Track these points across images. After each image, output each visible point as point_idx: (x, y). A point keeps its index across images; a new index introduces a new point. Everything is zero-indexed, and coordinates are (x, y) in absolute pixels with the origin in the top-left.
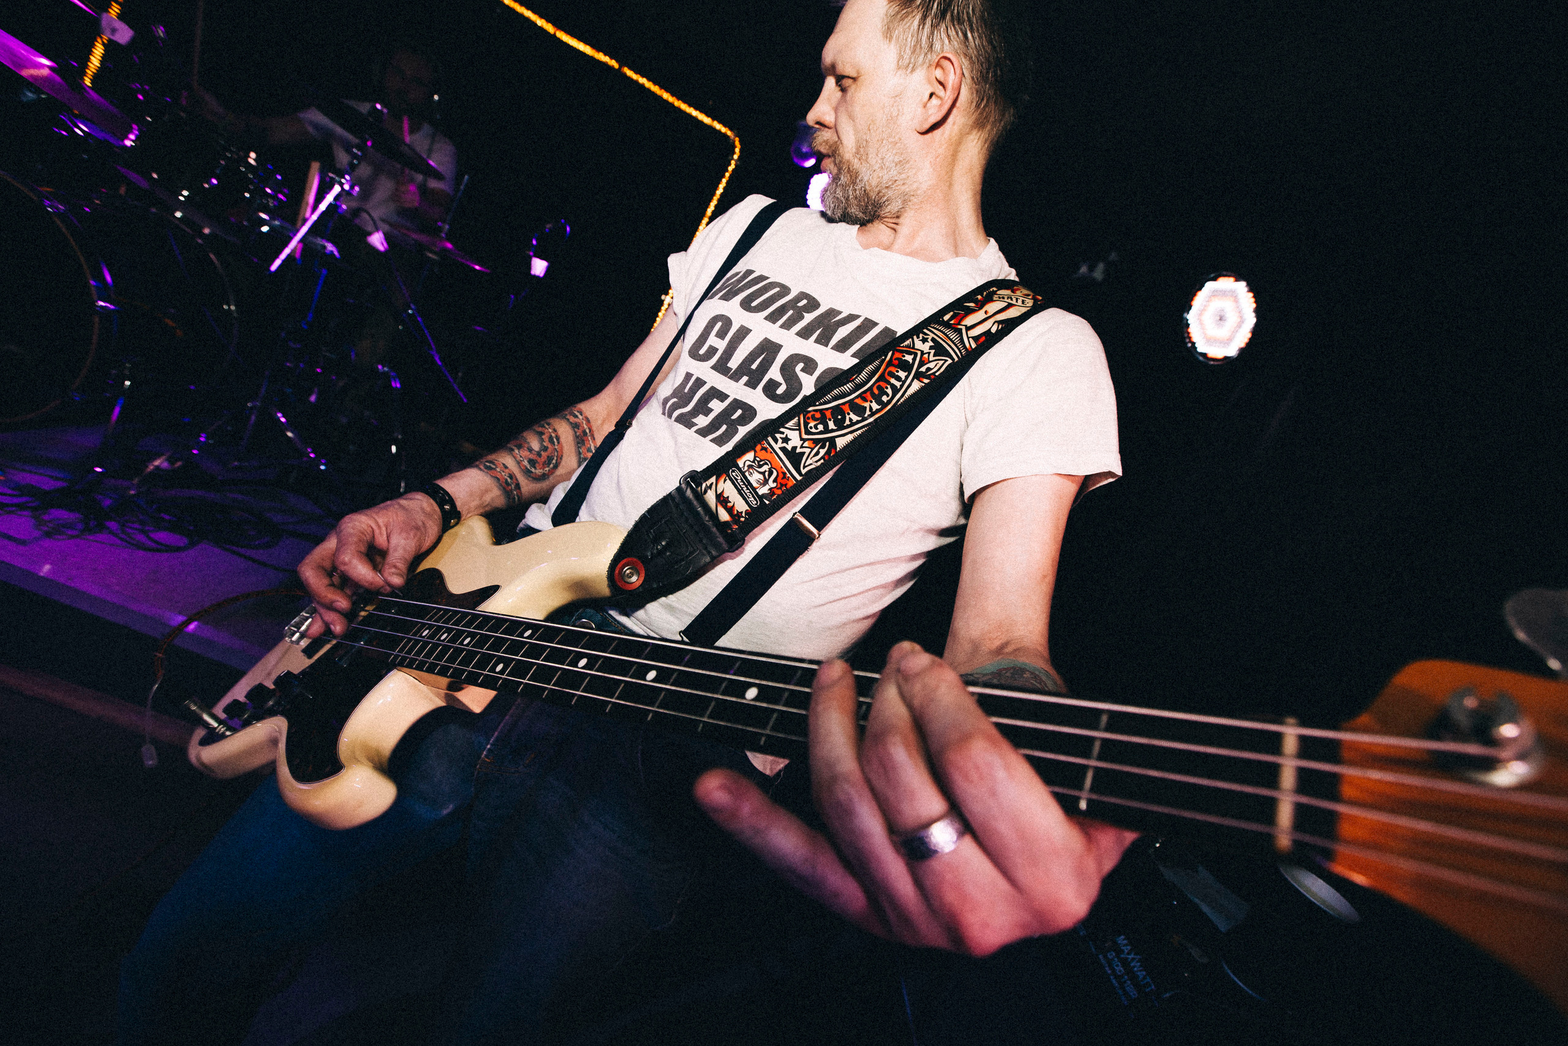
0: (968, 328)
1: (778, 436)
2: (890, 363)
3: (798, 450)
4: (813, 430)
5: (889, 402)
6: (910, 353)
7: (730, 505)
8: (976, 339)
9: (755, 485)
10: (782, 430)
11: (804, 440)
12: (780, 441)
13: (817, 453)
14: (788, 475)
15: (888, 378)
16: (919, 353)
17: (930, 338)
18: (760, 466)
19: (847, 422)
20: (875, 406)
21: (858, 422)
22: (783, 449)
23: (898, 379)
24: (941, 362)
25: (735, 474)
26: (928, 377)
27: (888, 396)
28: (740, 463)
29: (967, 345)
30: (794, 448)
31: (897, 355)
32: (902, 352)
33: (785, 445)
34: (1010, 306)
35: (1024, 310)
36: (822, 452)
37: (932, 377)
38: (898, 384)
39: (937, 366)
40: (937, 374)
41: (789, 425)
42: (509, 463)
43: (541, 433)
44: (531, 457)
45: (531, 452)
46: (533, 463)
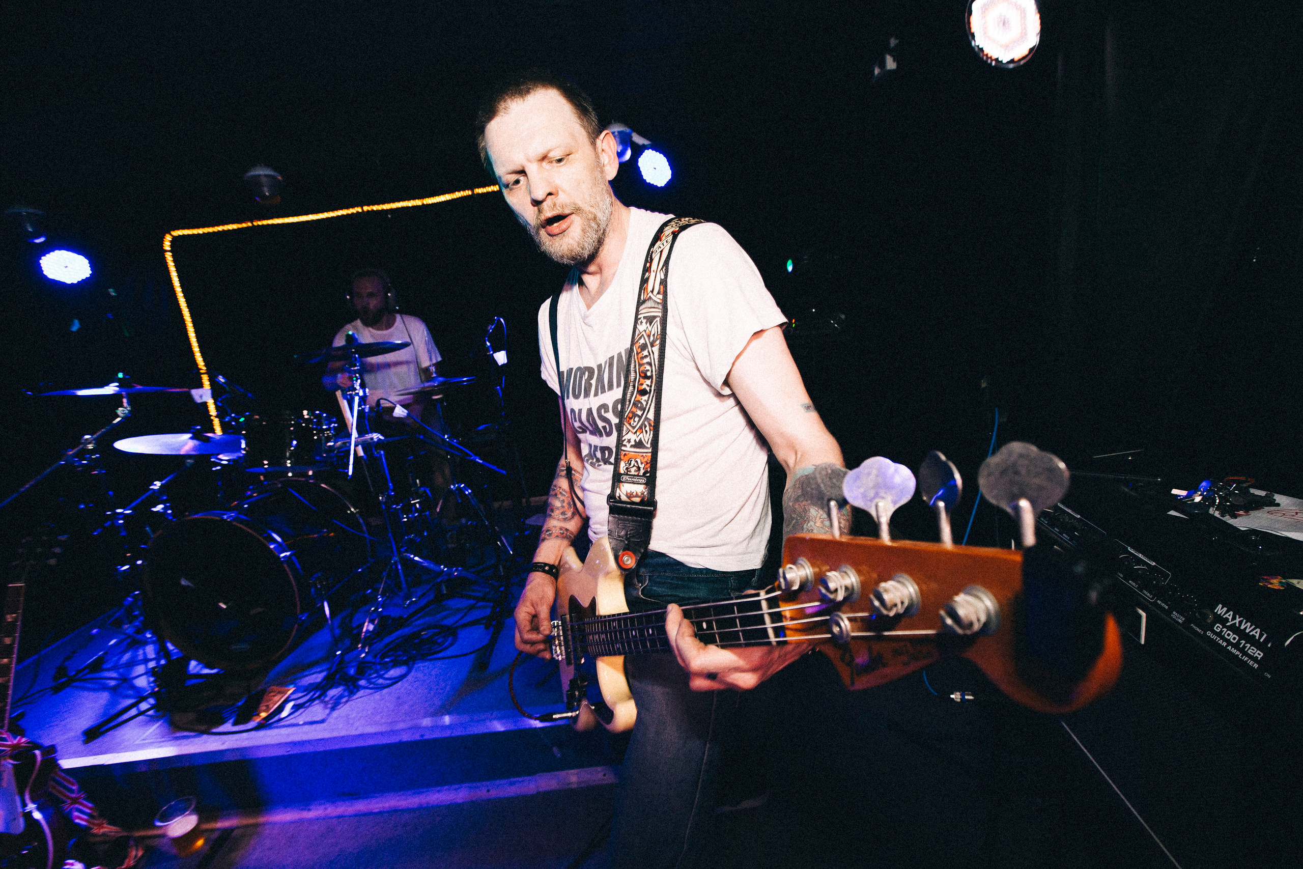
0: (652, 292)
1: (624, 443)
2: (638, 354)
3: (637, 441)
4: (635, 424)
5: (652, 371)
6: (640, 338)
7: (634, 494)
8: (659, 293)
9: (636, 474)
10: (623, 439)
11: (636, 432)
12: (627, 444)
13: (646, 432)
14: (644, 454)
15: (641, 362)
16: (644, 333)
17: (642, 318)
18: (630, 464)
19: (644, 403)
20: (648, 382)
21: (649, 397)
22: (632, 446)
23: (646, 356)
24: (656, 324)
25: (624, 478)
26: (657, 339)
27: (649, 370)
28: (622, 472)
29: (659, 301)
30: (635, 441)
31: (637, 345)
32: (637, 341)
33: (631, 444)
34: (661, 252)
36: (647, 428)
37: (658, 337)
38: (647, 360)
39: (656, 328)
40: (659, 333)
41: (624, 433)
42: (555, 523)
43: (556, 495)
44: (561, 511)
45: (558, 508)
46: (563, 513)
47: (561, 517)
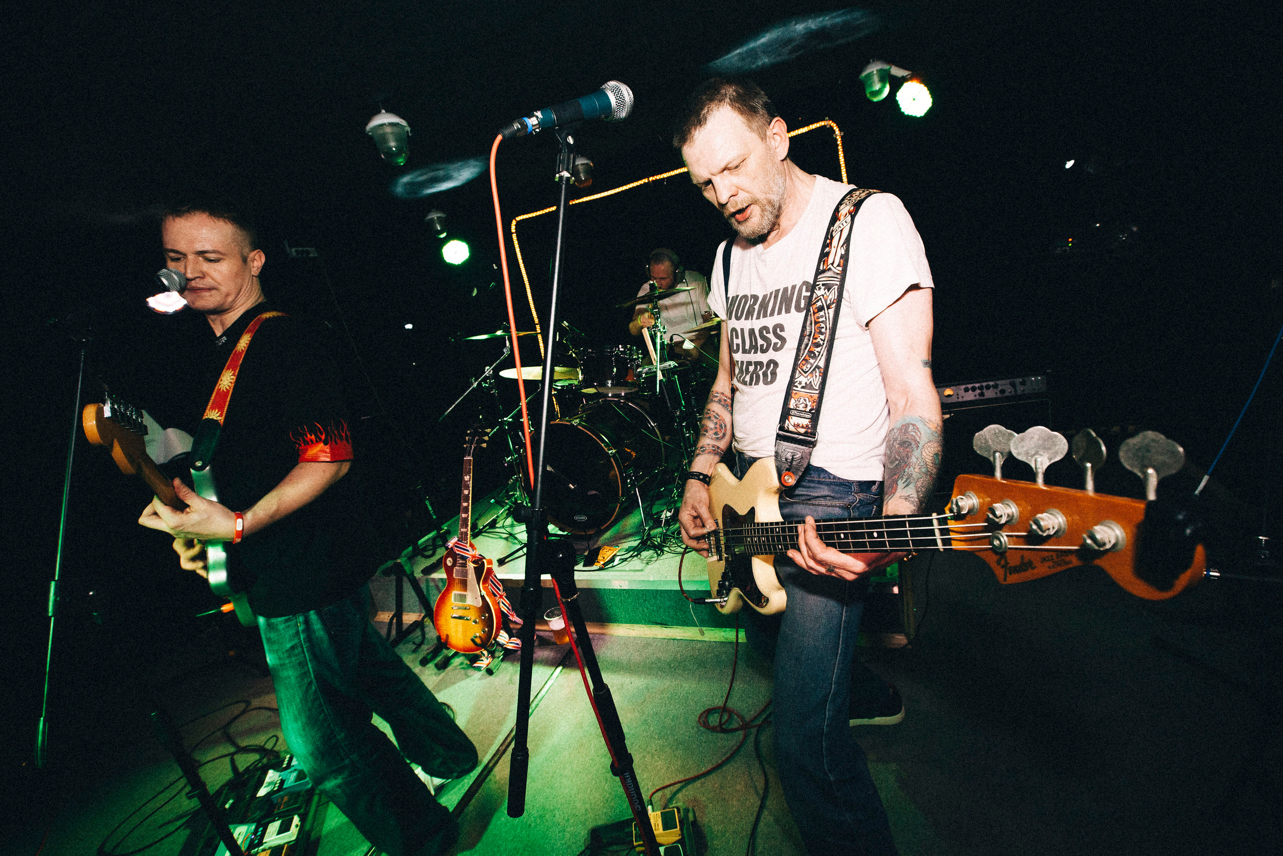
0: (832, 264)
1: (796, 384)
2: (814, 313)
3: (808, 383)
4: (807, 370)
5: (826, 329)
6: (818, 301)
7: (801, 425)
8: (838, 266)
9: (804, 409)
10: (796, 381)
11: (807, 377)
12: (798, 385)
13: (816, 376)
14: (812, 395)
15: (817, 320)
16: (822, 297)
17: (821, 285)
18: (799, 401)
19: (817, 354)
20: (822, 337)
21: (821, 349)
22: (803, 387)
23: (822, 317)
24: (833, 291)
25: (793, 412)
26: (833, 303)
27: (823, 328)
28: (791, 407)
29: (838, 272)
30: (806, 383)
31: (814, 307)
32: (815, 303)
33: (801, 385)
34: (841, 231)
35: (849, 225)
36: (818, 374)
37: (835, 301)
38: (824, 319)
39: (832, 295)
40: (836, 298)
41: (796, 377)
42: (706, 441)
43: (710, 418)
44: (714, 432)
45: (711, 429)
46: (716, 434)
47: (714, 436)
